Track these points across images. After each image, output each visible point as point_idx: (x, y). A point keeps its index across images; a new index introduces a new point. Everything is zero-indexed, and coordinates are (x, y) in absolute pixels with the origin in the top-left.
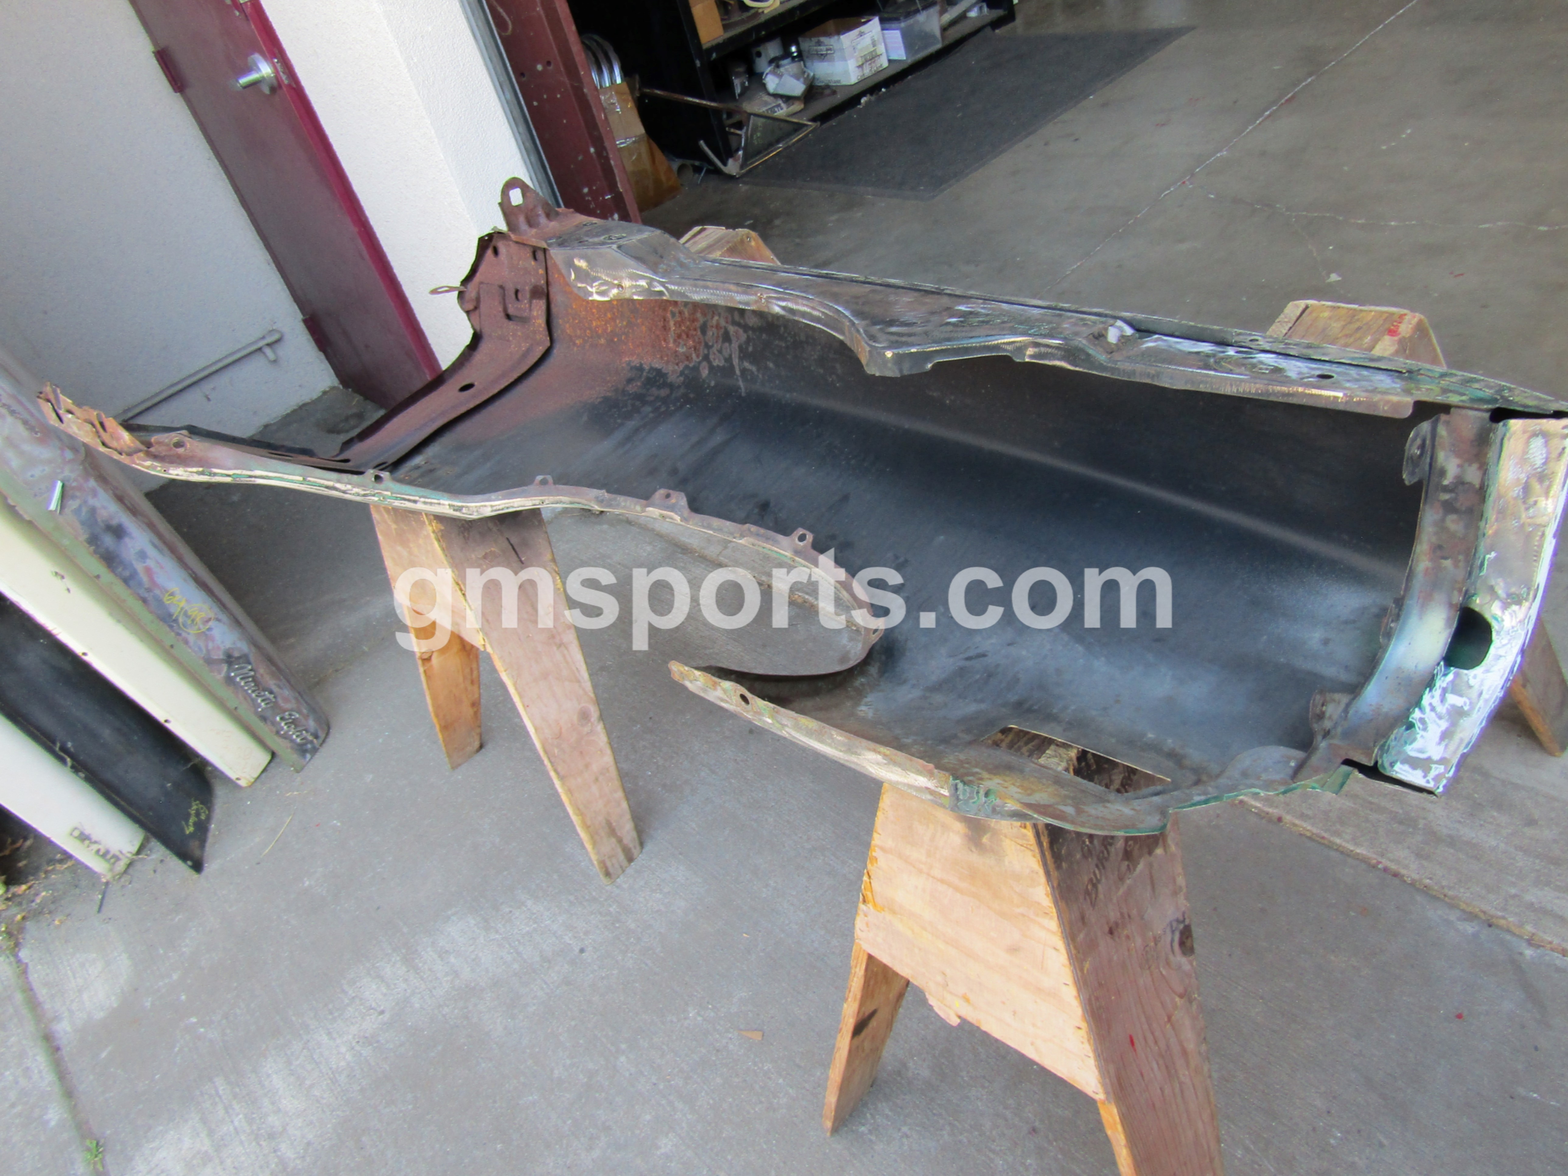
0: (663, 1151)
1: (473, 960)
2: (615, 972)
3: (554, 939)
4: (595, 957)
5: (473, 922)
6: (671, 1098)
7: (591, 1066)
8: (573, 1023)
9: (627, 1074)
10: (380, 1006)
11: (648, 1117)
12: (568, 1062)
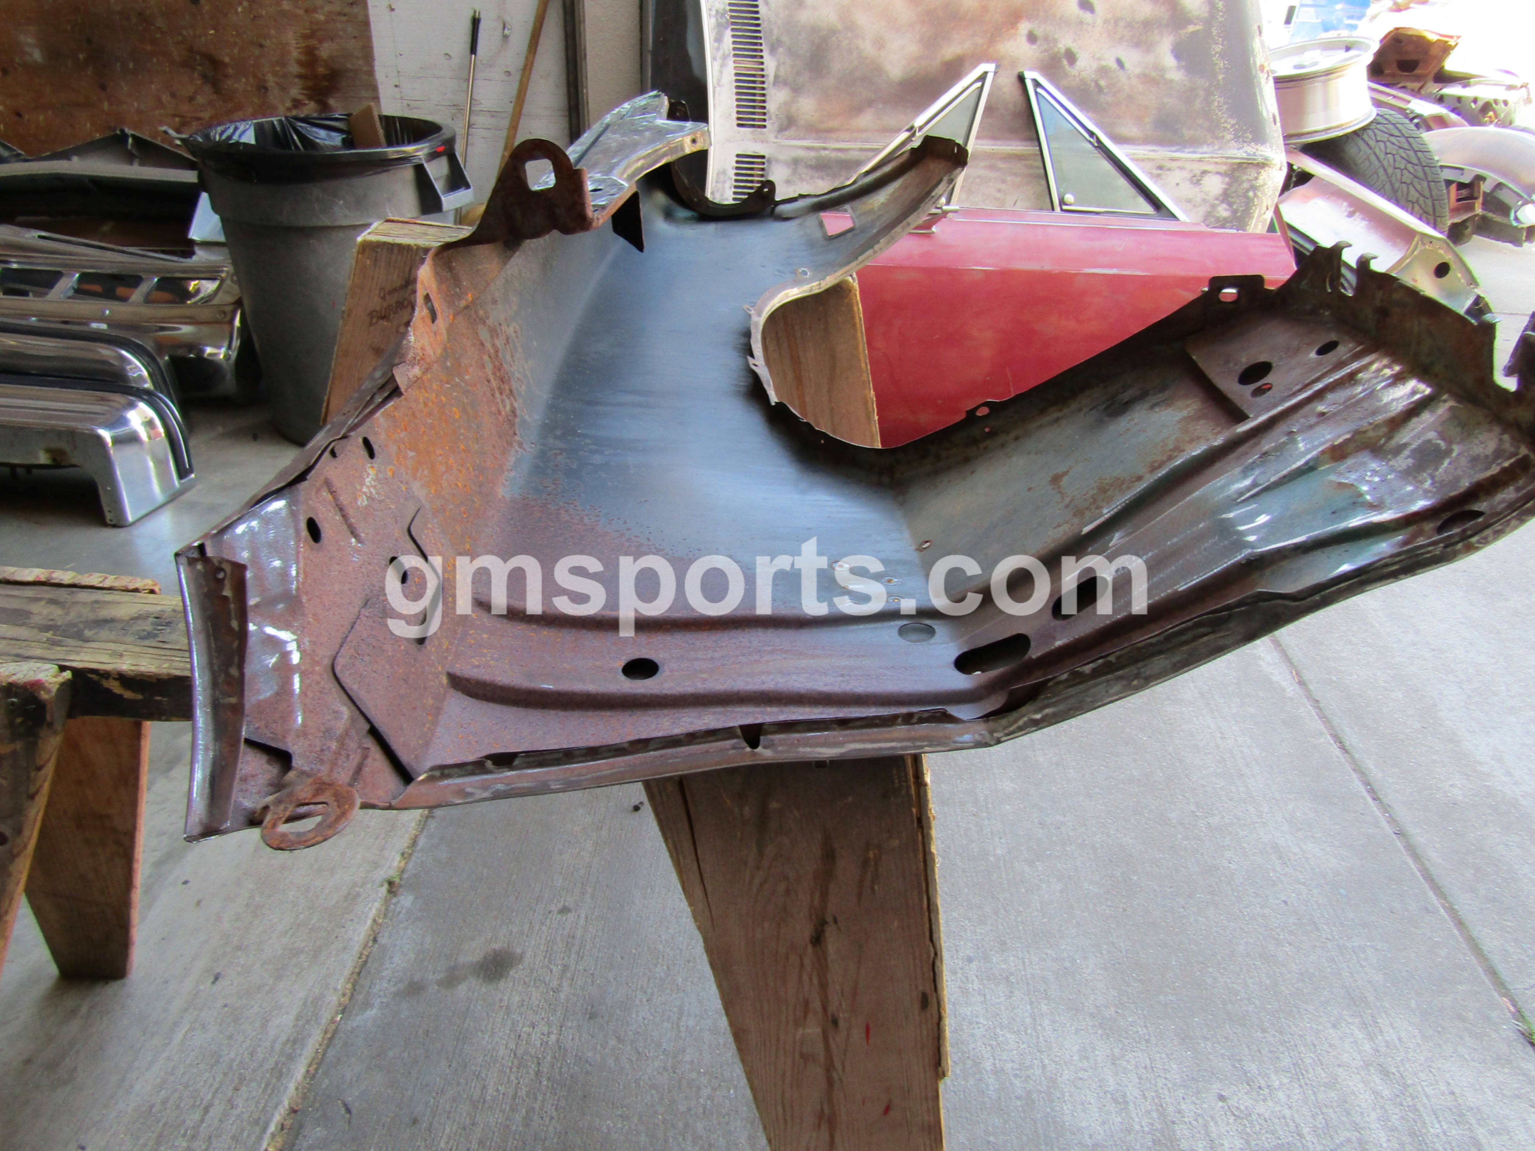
0: (1012, 785)
1: (1087, 1058)
2: (955, 914)
3: (988, 997)
4: (962, 943)
5: (1066, 1108)
6: (983, 804)
7: (1027, 869)
8: (1021, 909)
9: (1003, 841)
10: (1222, 1107)
11: (1008, 807)
12: (1044, 886)
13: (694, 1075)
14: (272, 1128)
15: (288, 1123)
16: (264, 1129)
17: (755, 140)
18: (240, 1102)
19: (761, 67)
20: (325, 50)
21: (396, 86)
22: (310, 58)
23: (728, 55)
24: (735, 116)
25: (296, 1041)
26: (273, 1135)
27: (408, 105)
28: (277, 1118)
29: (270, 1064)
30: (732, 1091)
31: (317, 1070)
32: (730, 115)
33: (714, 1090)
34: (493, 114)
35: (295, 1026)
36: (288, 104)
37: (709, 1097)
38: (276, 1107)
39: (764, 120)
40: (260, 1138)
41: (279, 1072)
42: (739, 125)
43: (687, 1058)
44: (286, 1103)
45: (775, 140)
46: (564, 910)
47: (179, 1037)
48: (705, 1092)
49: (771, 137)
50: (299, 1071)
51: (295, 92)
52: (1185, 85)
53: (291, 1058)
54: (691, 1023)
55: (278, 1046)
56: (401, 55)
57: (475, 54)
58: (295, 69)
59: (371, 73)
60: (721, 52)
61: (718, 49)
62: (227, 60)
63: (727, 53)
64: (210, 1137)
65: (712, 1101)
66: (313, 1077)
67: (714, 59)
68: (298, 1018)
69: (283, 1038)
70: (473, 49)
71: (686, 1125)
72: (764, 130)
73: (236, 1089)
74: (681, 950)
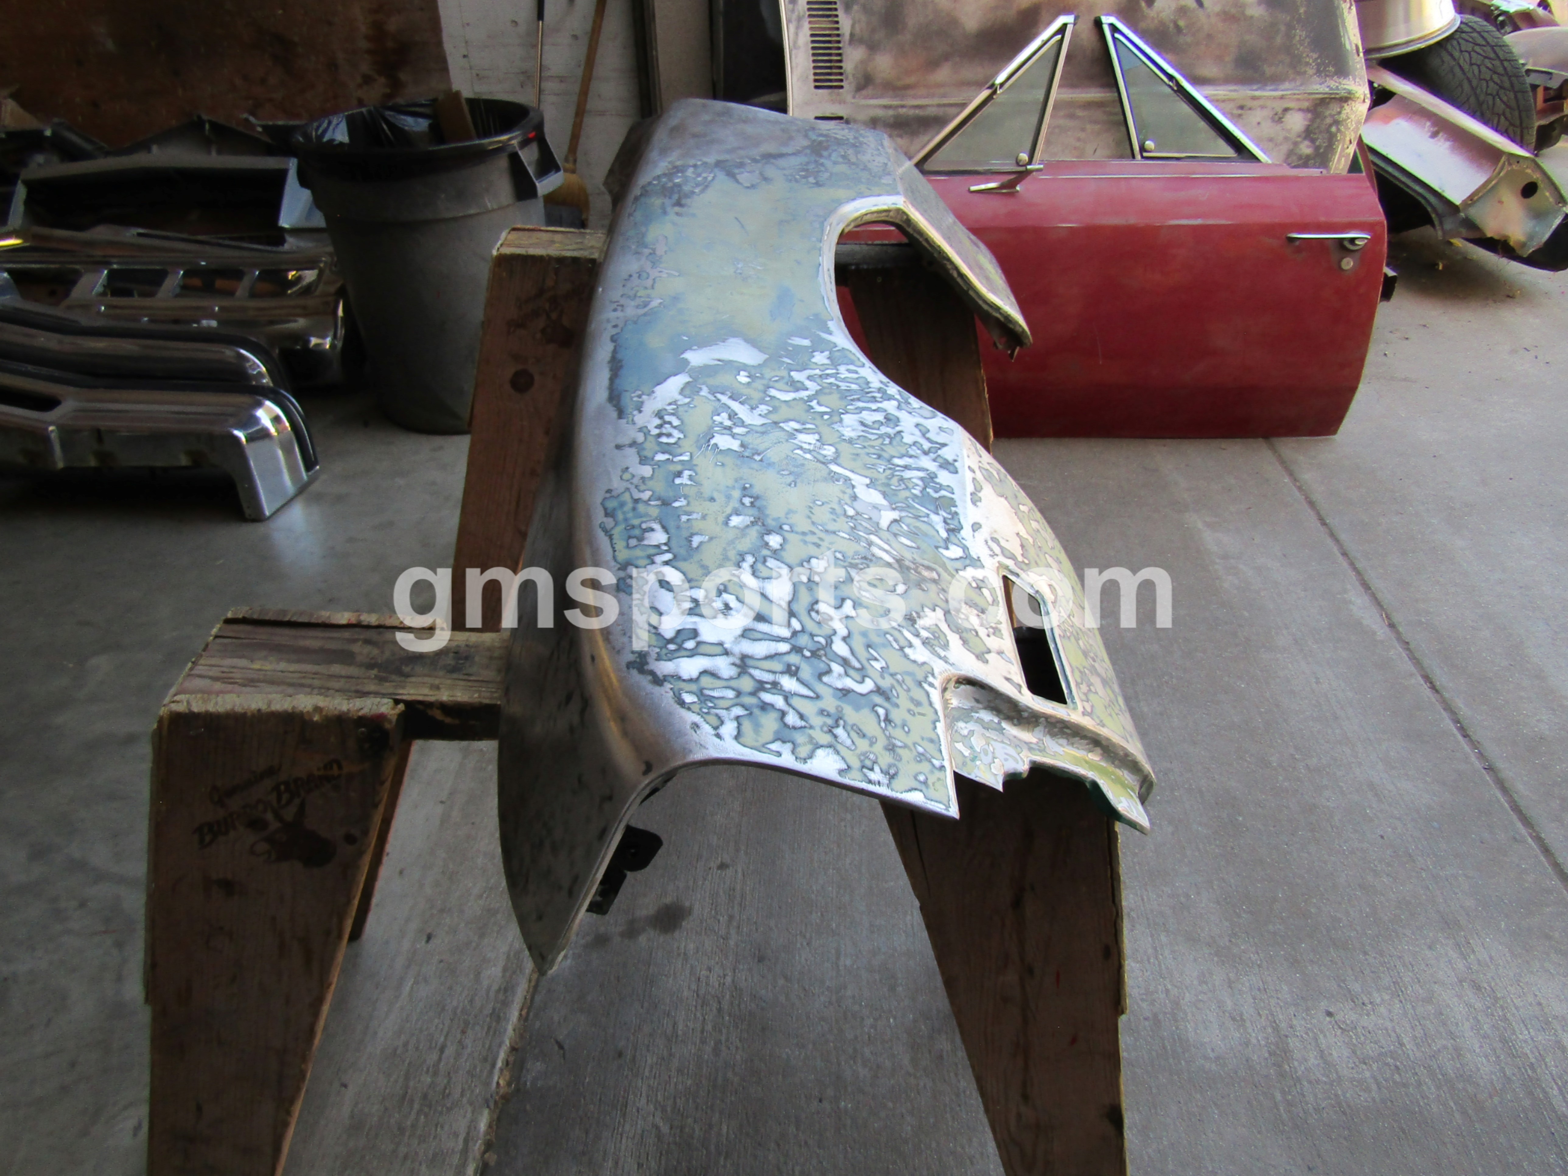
1: (1206, 983)
5: (1190, 1027)
10: (1330, 1022)
13: (856, 1008)
14: (499, 1064)
15: (511, 1059)
16: (493, 1065)
17: (833, 102)
18: (468, 1042)
19: (836, 26)
20: (393, 24)
21: (465, 56)
22: (379, 33)
23: (803, 16)
24: (812, 77)
25: (507, 989)
26: (501, 1070)
27: (478, 75)
28: (502, 1056)
29: (488, 1010)
30: (891, 1020)
31: (528, 1014)
32: (807, 77)
33: (876, 1020)
34: (562, 79)
35: (503, 976)
36: (359, 80)
37: (874, 1026)
38: (500, 1046)
39: (841, 80)
40: (491, 1072)
41: (497, 1017)
42: (816, 87)
43: (849, 993)
44: (507, 1043)
45: (853, 101)
46: (722, 866)
47: (407, 989)
48: (869, 1021)
49: (849, 98)
50: (514, 1015)
51: (365, 67)
52: (1265, 21)
53: (506, 1004)
54: (848, 962)
55: (492, 994)
56: (468, 24)
57: (542, 20)
58: (363, 44)
59: (439, 43)
60: (796, 13)
61: (793, 11)
62: (296, 39)
63: (802, 13)
64: (449, 1073)
65: (876, 1030)
66: (526, 1019)
67: (788, 21)
68: (505, 969)
69: (495, 987)
70: (540, 15)
71: (855, 1050)
72: (841, 90)
73: (463, 1032)
74: (832, 899)
